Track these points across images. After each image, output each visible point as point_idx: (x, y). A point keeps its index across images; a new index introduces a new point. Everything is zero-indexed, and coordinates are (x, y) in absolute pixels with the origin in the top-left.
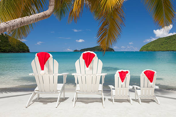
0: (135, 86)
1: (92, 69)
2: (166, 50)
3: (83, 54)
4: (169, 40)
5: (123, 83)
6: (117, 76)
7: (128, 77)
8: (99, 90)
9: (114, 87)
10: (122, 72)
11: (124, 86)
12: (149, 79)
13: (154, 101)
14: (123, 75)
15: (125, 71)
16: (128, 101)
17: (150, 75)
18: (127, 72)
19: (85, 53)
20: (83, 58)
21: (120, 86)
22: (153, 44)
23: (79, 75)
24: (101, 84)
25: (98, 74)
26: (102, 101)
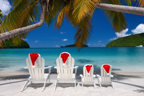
0: (98, 75)
1: (67, 64)
2: (124, 46)
3: (61, 54)
4: (126, 39)
5: (89, 73)
6: (85, 69)
7: (92, 69)
8: (73, 78)
9: (83, 76)
10: (88, 66)
11: (90, 75)
12: (107, 71)
13: (111, 86)
14: (88, 68)
15: (90, 65)
16: (93, 86)
17: (107, 68)
18: (91, 66)
19: (62, 53)
20: (61, 57)
21: (87, 75)
22: (115, 42)
23: (58, 68)
24: (75, 73)
25: (71, 68)
26: (74, 86)
